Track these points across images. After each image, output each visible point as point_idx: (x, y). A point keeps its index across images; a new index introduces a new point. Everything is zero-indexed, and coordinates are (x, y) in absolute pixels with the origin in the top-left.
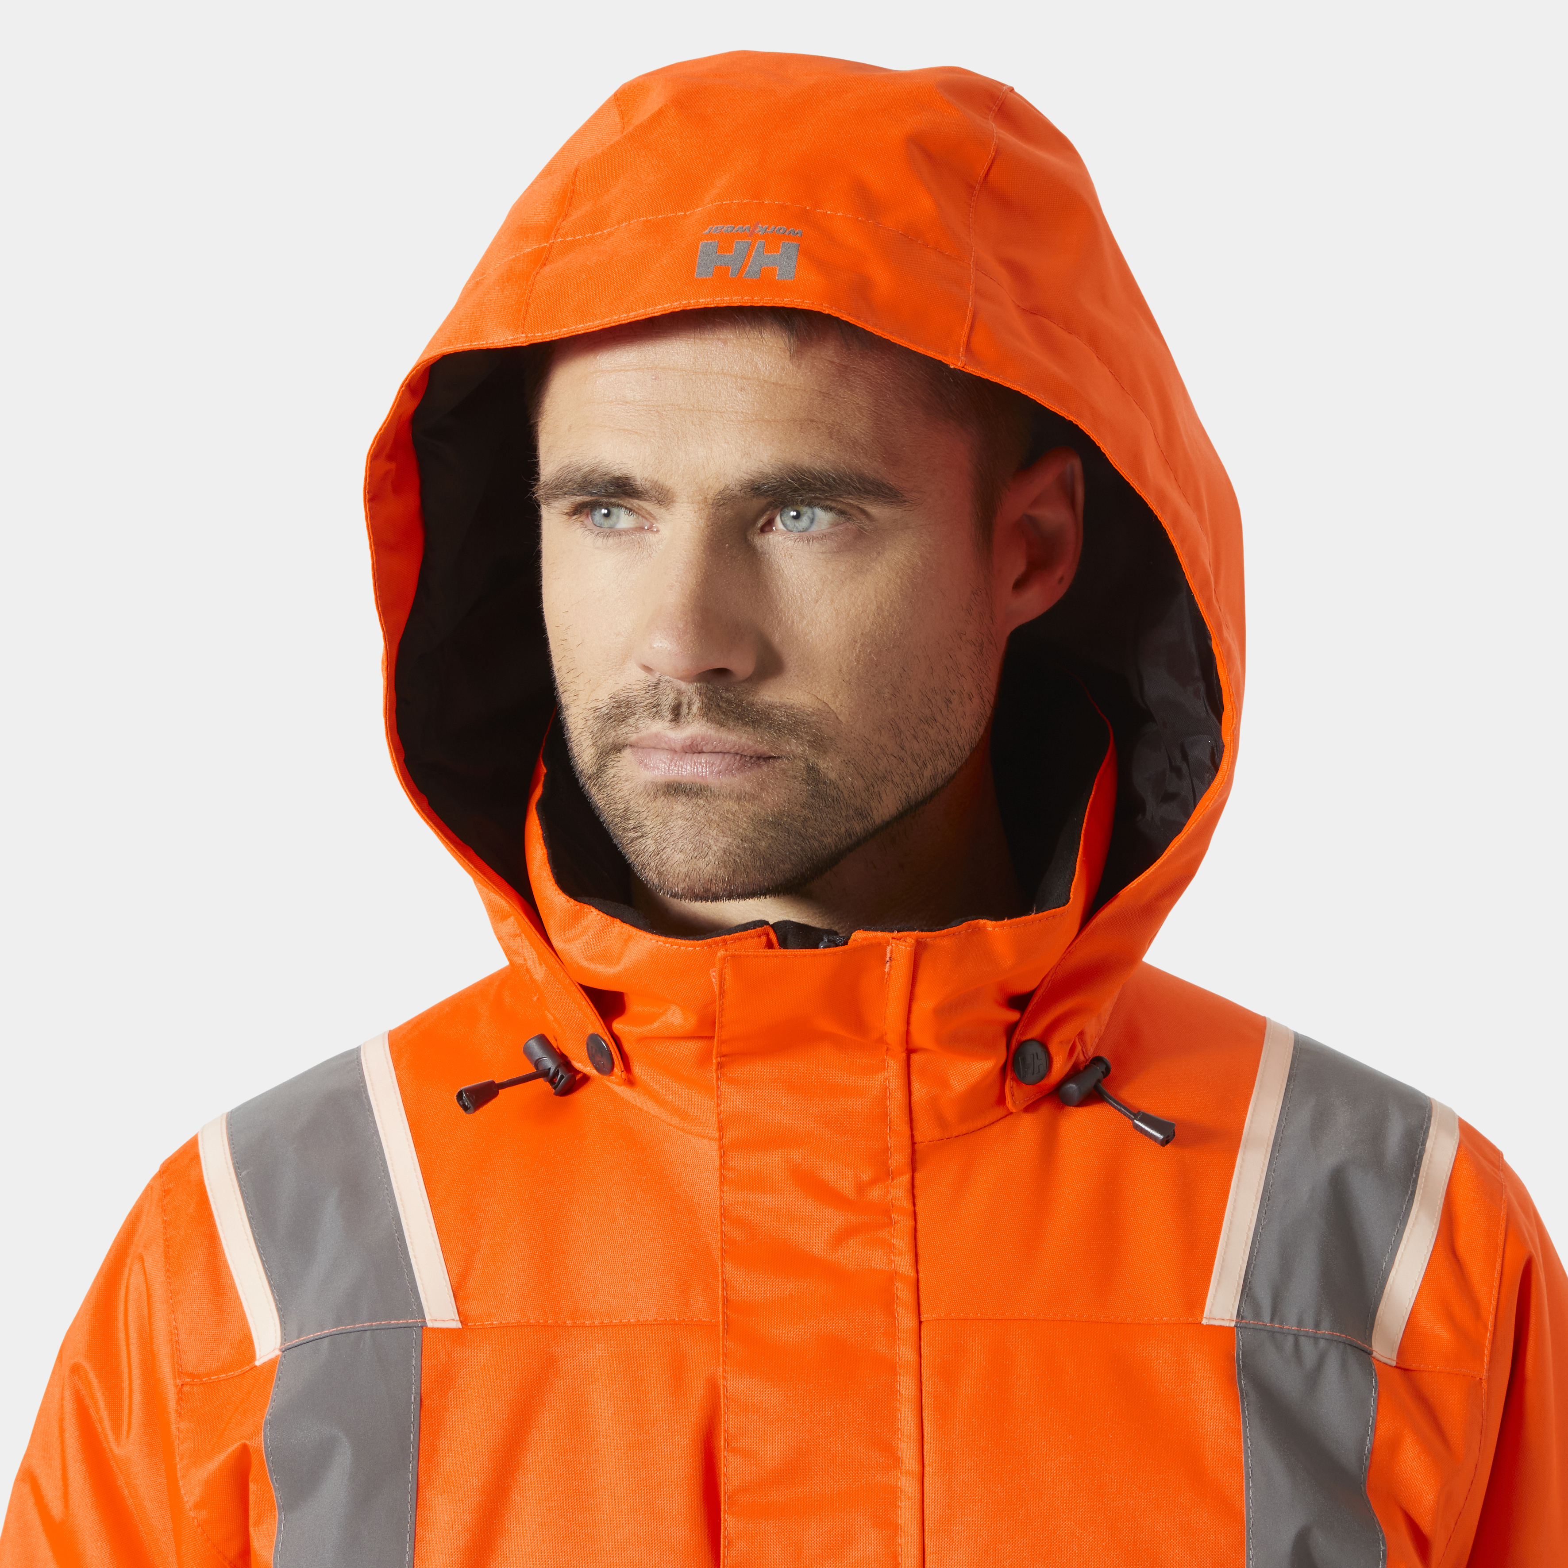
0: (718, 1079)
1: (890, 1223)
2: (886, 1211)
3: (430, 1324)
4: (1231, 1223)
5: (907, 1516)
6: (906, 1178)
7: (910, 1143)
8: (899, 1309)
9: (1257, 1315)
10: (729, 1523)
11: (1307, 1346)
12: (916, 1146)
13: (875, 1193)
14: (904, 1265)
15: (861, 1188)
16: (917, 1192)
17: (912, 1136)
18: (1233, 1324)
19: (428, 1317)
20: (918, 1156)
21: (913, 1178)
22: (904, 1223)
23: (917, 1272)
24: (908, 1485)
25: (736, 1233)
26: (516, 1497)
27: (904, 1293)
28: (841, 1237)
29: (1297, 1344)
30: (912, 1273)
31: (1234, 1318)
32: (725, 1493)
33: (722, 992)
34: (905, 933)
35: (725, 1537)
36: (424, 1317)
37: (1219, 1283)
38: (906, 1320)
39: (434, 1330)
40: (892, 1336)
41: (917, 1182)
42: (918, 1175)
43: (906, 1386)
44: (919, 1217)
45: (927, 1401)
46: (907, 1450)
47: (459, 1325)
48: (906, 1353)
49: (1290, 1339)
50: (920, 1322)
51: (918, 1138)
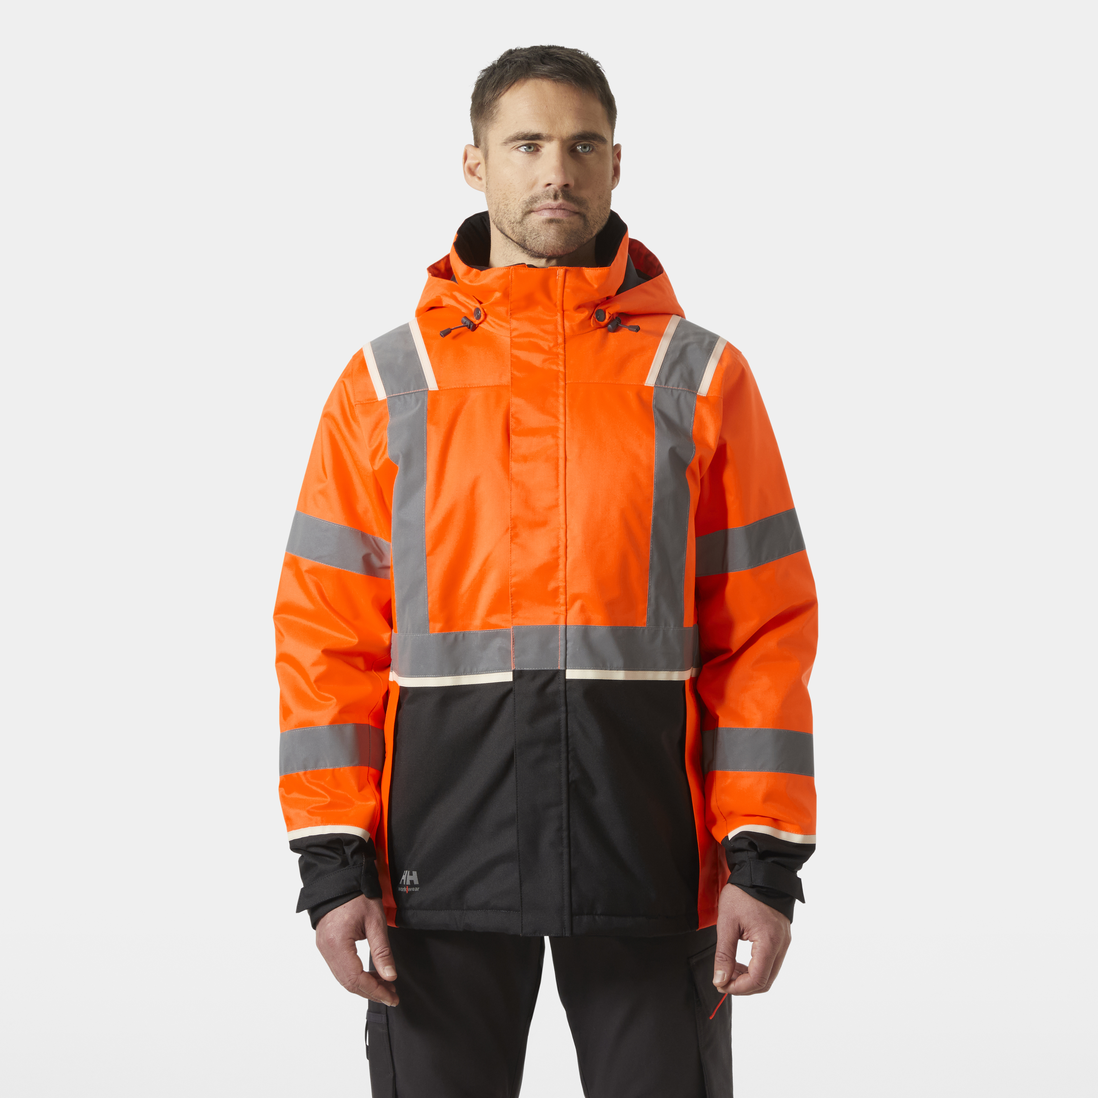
0: (510, 318)
1: (558, 357)
2: (557, 354)
3: (430, 390)
4: (656, 360)
5: (561, 434)
6: (563, 345)
7: (564, 336)
8: (560, 380)
9: (661, 384)
10: (513, 437)
11: (675, 392)
12: (565, 337)
13: (554, 350)
14: (562, 369)
15: (550, 348)
16: (566, 349)
17: (564, 334)
18: (653, 386)
19: (429, 388)
20: (566, 340)
21: (565, 346)
22: (561, 357)
23: (565, 371)
24: (562, 426)
25: (514, 360)
26: (455, 433)
27: (561, 376)
28: (545, 361)
29: (672, 391)
30: (563, 371)
31: (654, 384)
32: (511, 429)
33: (511, 281)
34: (562, 267)
35: (511, 441)
36: (428, 388)
37: (650, 375)
38: (562, 383)
39: (431, 391)
40: (558, 387)
41: (566, 347)
42: (566, 345)
43: (561, 400)
44: (566, 356)
45: (567, 404)
46: (562, 418)
47: (438, 389)
48: (562, 392)
49: (670, 390)
50: (566, 384)
51: (566, 335)
